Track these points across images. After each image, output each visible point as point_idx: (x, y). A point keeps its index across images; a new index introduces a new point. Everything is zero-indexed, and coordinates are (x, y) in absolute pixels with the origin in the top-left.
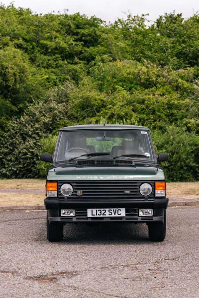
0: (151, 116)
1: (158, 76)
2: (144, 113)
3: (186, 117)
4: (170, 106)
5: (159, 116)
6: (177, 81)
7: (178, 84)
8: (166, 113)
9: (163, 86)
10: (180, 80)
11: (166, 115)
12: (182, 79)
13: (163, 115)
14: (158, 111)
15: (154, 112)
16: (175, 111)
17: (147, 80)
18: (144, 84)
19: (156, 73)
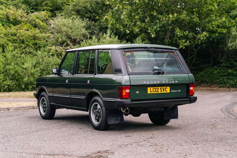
0: (22, 44)
1: (21, 17)
2: (16, 43)
3: (47, 45)
4: (35, 38)
5: (28, 45)
6: (35, 20)
7: (36, 23)
8: (32, 43)
9: (26, 24)
10: (37, 20)
11: (32, 44)
12: (38, 20)
13: (30, 44)
14: (26, 42)
15: (23, 42)
16: (38, 42)
17: (14, 19)
18: (12, 22)
19: (20, 14)
